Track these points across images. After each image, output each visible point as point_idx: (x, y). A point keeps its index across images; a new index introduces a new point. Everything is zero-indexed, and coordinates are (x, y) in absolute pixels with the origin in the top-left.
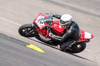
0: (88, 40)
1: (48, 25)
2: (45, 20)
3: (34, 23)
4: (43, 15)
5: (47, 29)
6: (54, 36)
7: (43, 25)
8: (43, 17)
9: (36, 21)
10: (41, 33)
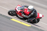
0: (41, 18)
1: (22, 11)
2: (21, 8)
3: (15, 9)
4: (20, 6)
5: (21, 12)
6: (25, 16)
7: (20, 10)
8: (20, 7)
9: (16, 9)
10: (19, 14)
